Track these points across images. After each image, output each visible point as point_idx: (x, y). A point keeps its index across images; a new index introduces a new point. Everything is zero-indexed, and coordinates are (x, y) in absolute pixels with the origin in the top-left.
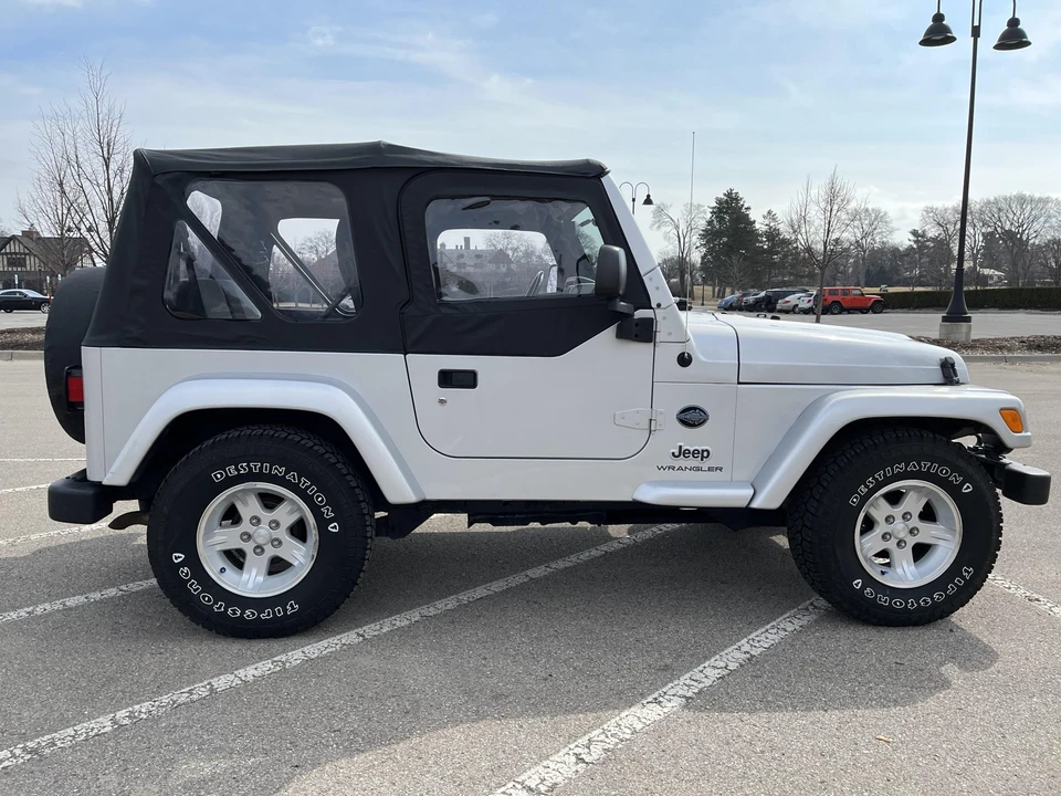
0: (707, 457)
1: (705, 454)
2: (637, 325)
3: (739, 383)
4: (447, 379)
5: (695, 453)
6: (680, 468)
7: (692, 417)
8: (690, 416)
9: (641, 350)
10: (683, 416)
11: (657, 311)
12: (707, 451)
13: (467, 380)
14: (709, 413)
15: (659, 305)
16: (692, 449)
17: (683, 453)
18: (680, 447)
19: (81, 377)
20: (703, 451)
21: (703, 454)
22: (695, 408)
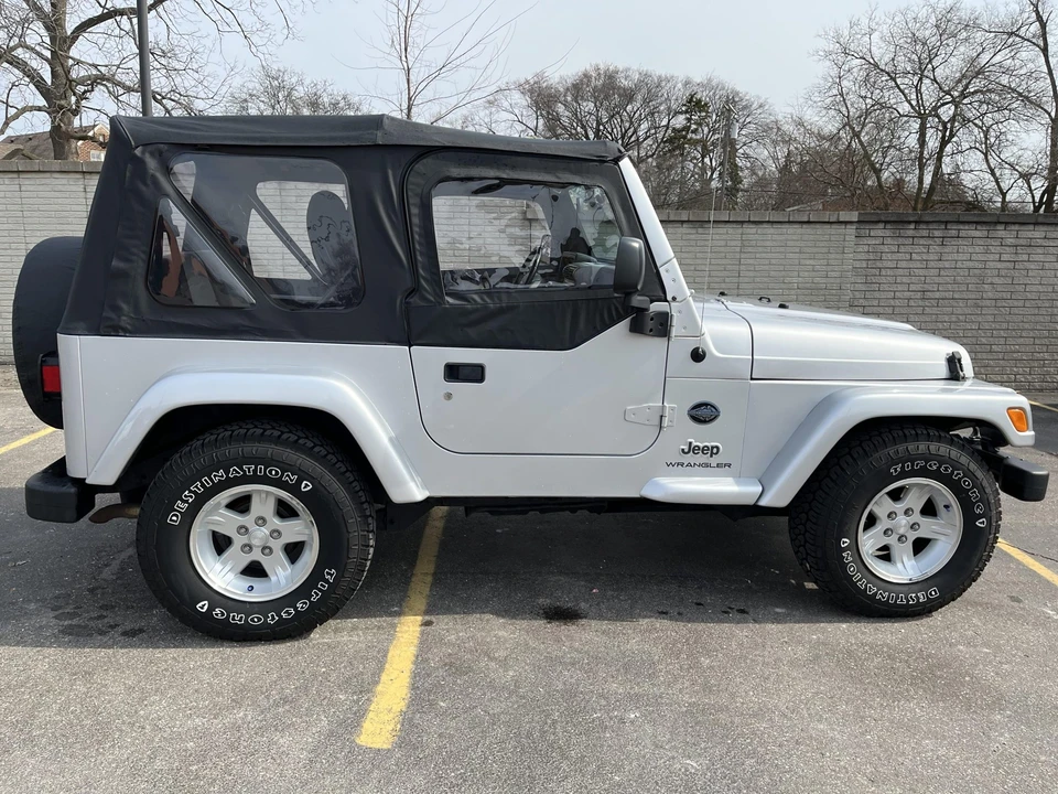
0: (717, 453)
1: (715, 450)
2: (652, 319)
3: (752, 379)
4: (454, 372)
5: (704, 450)
6: (689, 465)
7: (703, 413)
8: (702, 412)
9: (654, 345)
10: (694, 412)
11: (672, 304)
12: (717, 448)
13: (475, 374)
14: (721, 409)
15: (674, 299)
16: (701, 445)
17: (693, 449)
18: (690, 443)
19: (58, 365)
20: (713, 447)
21: (714, 451)
22: (706, 404)
